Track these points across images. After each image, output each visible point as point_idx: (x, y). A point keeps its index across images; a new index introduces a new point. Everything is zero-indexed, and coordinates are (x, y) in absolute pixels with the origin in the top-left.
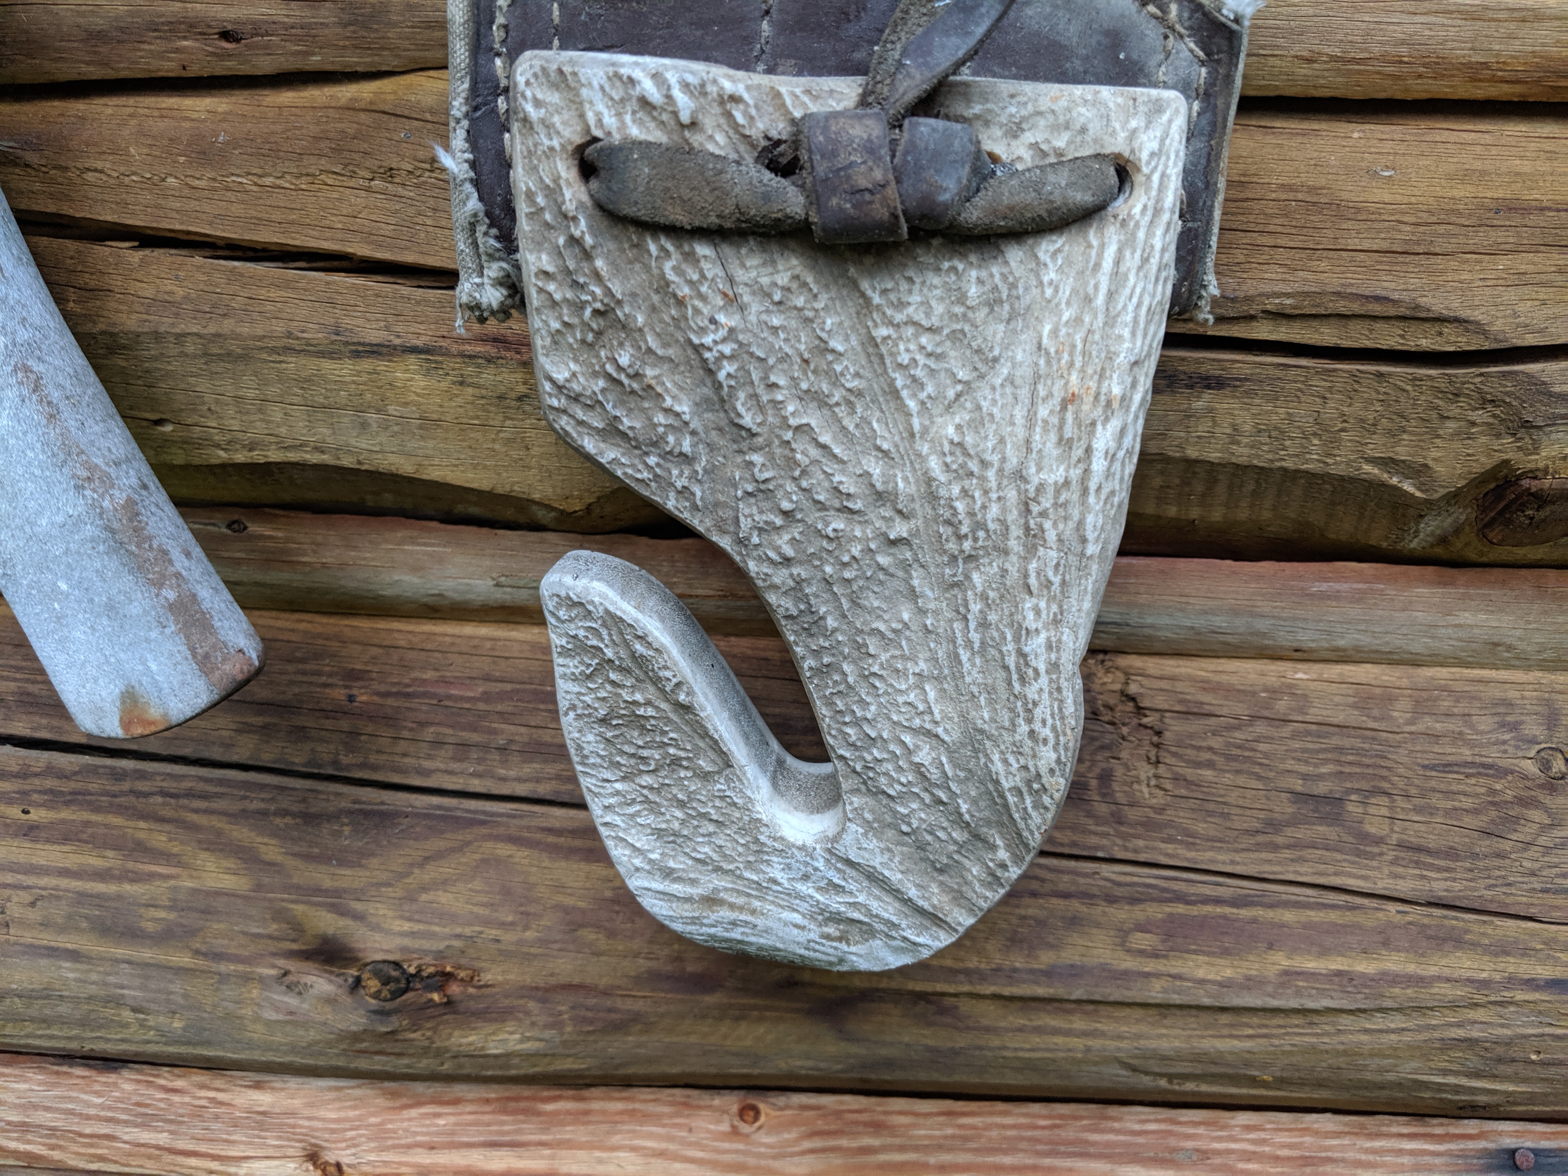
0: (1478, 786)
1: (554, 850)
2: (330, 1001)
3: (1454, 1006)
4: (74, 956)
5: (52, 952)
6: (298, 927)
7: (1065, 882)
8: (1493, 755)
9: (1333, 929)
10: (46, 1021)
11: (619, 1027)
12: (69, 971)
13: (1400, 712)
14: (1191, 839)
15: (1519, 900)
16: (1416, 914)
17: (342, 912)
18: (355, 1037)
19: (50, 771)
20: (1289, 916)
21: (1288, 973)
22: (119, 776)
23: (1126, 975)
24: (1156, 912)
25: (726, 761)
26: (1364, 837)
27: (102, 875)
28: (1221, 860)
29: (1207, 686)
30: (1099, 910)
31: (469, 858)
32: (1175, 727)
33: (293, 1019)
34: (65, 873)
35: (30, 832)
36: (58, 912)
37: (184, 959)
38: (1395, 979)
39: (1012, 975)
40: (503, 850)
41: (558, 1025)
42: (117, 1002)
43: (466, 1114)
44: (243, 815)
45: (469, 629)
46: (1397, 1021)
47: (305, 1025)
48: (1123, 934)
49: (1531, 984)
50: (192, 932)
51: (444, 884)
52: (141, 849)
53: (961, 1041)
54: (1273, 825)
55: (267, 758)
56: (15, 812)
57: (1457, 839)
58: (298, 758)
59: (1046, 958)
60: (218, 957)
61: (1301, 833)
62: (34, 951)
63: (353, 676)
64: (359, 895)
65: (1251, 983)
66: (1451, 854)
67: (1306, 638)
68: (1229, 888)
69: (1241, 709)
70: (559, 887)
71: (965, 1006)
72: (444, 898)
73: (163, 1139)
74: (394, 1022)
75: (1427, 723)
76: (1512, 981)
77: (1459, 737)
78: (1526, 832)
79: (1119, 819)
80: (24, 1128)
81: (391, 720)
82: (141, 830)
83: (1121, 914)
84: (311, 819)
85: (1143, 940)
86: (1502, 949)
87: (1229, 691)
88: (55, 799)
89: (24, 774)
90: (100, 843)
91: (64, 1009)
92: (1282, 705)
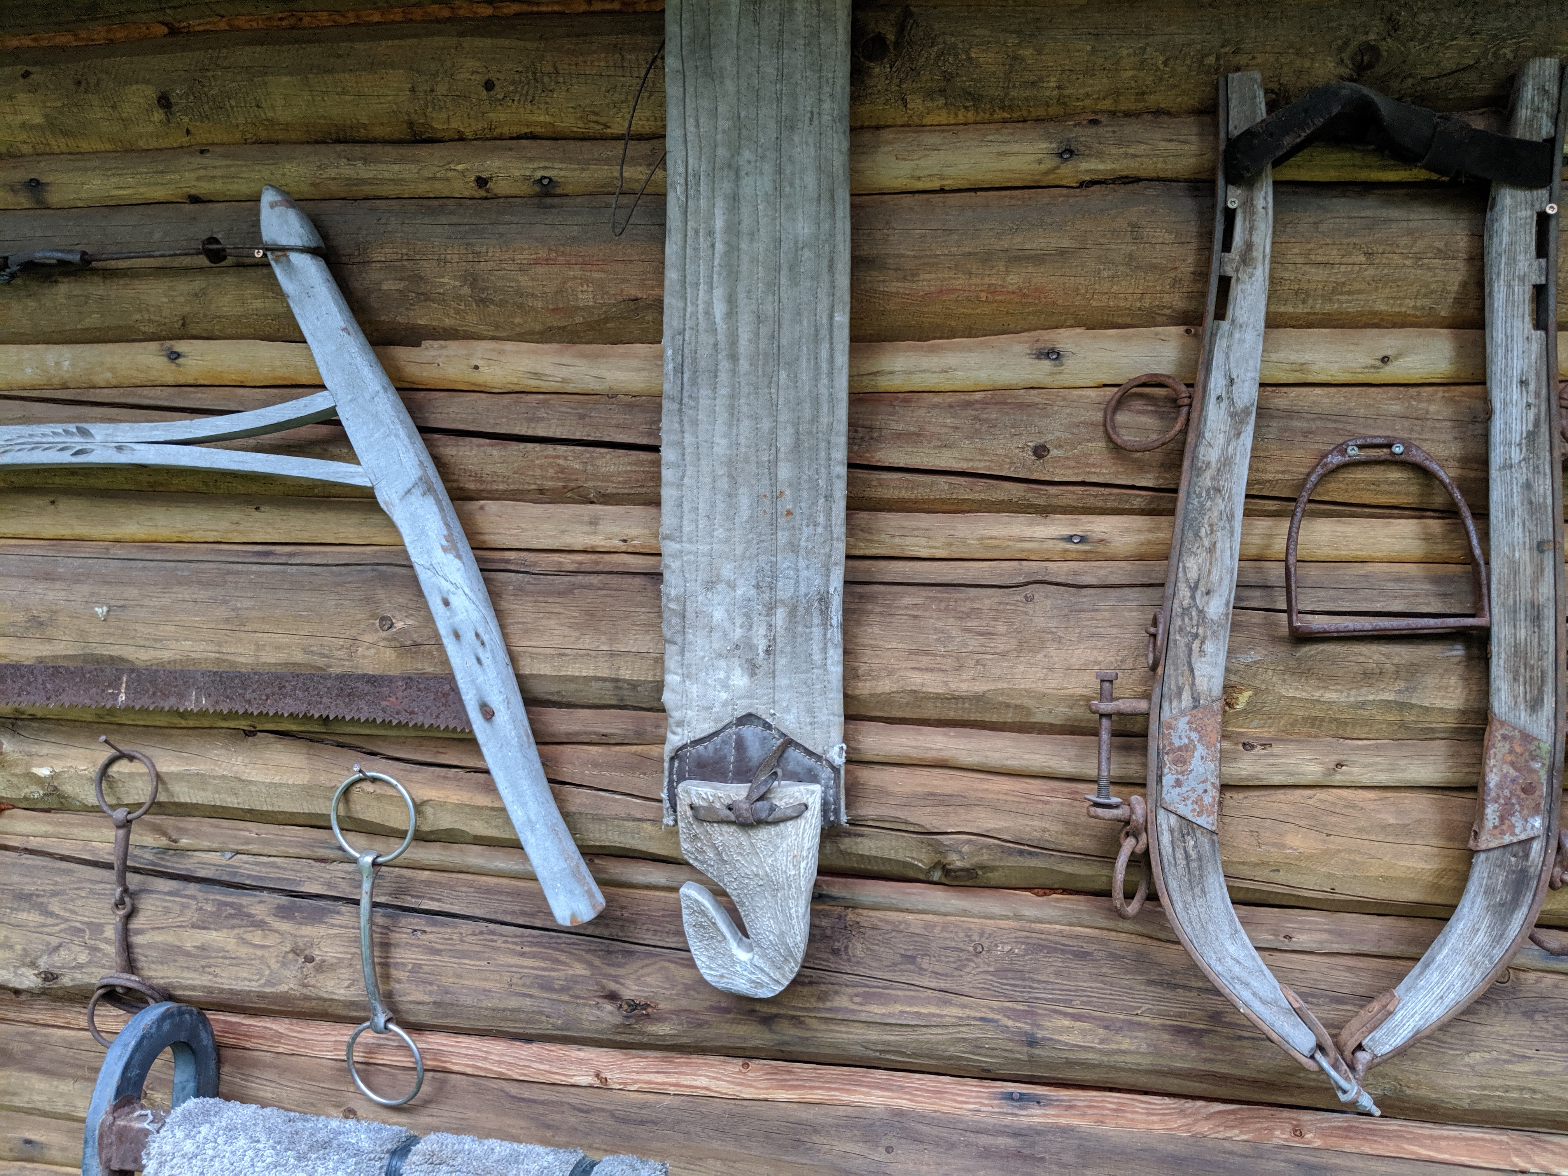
0: (956, 954)
1: (682, 965)
2: (611, 1013)
3: (953, 1025)
4: (531, 996)
5: (525, 995)
6: (603, 987)
7: (833, 980)
8: (961, 945)
9: (913, 997)
10: (515, 1021)
11: (700, 1026)
12: (528, 1002)
13: (937, 930)
14: (870, 968)
15: (966, 990)
16: (936, 993)
17: (617, 983)
18: (617, 1026)
19: (530, 935)
20: (899, 993)
21: (902, 1012)
22: (552, 937)
23: (853, 1011)
24: (861, 990)
25: (725, 938)
26: (922, 969)
27: (544, 969)
28: (879, 974)
29: (881, 920)
30: (844, 989)
31: (657, 966)
32: (869, 932)
33: (599, 1020)
34: (533, 968)
35: (523, 955)
36: (528, 982)
37: (566, 998)
38: (934, 1015)
39: (819, 1010)
40: (667, 964)
41: (681, 1024)
42: (541, 1013)
43: (650, 1061)
44: (588, 951)
45: (658, 893)
46: (939, 1031)
47: (602, 1022)
48: (851, 997)
49: (975, 1018)
50: (569, 989)
51: (649, 975)
52: (557, 961)
53: (808, 1034)
54: (895, 964)
55: (597, 933)
56: (518, 948)
57: (949, 971)
58: (606, 933)
59: (828, 1004)
60: (578, 997)
61: (903, 967)
62: (518, 994)
63: (623, 908)
64: (623, 977)
65: (891, 1015)
66: (946, 975)
67: (908, 906)
68: (881, 983)
69: (889, 927)
70: (683, 977)
71: (807, 1020)
72: (648, 979)
73: (547, 1067)
74: (632, 1021)
75: (945, 934)
76: (968, 1017)
77: (952, 939)
78: (968, 970)
79: (849, 960)
80: (500, 1062)
81: (633, 922)
82: (557, 954)
83: (849, 990)
84: (610, 952)
85: (857, 999)
86: (964, 1006)
87: (887, 922)
88: (532, 944)
89: (522, 936)
90: (544, 959)
91: (523, 1016)
92: (902, 927)
